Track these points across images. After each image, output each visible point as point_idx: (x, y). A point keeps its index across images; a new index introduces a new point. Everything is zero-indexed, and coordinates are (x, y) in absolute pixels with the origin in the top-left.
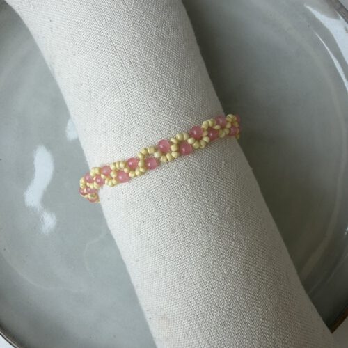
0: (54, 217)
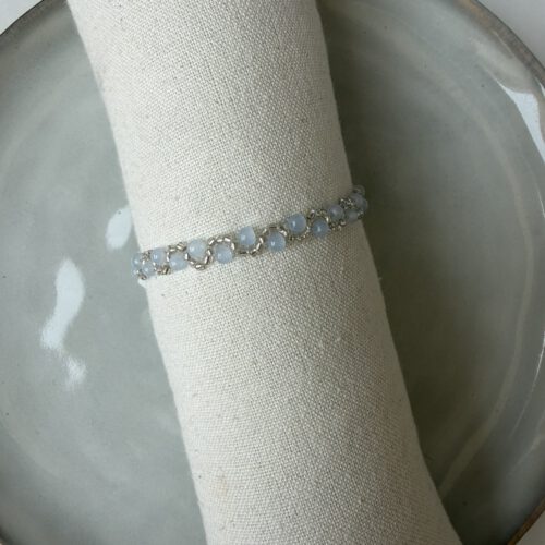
0: (84, 367)
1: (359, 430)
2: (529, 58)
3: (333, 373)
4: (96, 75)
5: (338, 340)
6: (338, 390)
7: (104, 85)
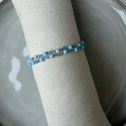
1: (84, 98)
2: (122, 5)
3: (77, 84)
4: (19, 17)
5: (78, 76)
6: (79, 88)
7: (20, 18)
